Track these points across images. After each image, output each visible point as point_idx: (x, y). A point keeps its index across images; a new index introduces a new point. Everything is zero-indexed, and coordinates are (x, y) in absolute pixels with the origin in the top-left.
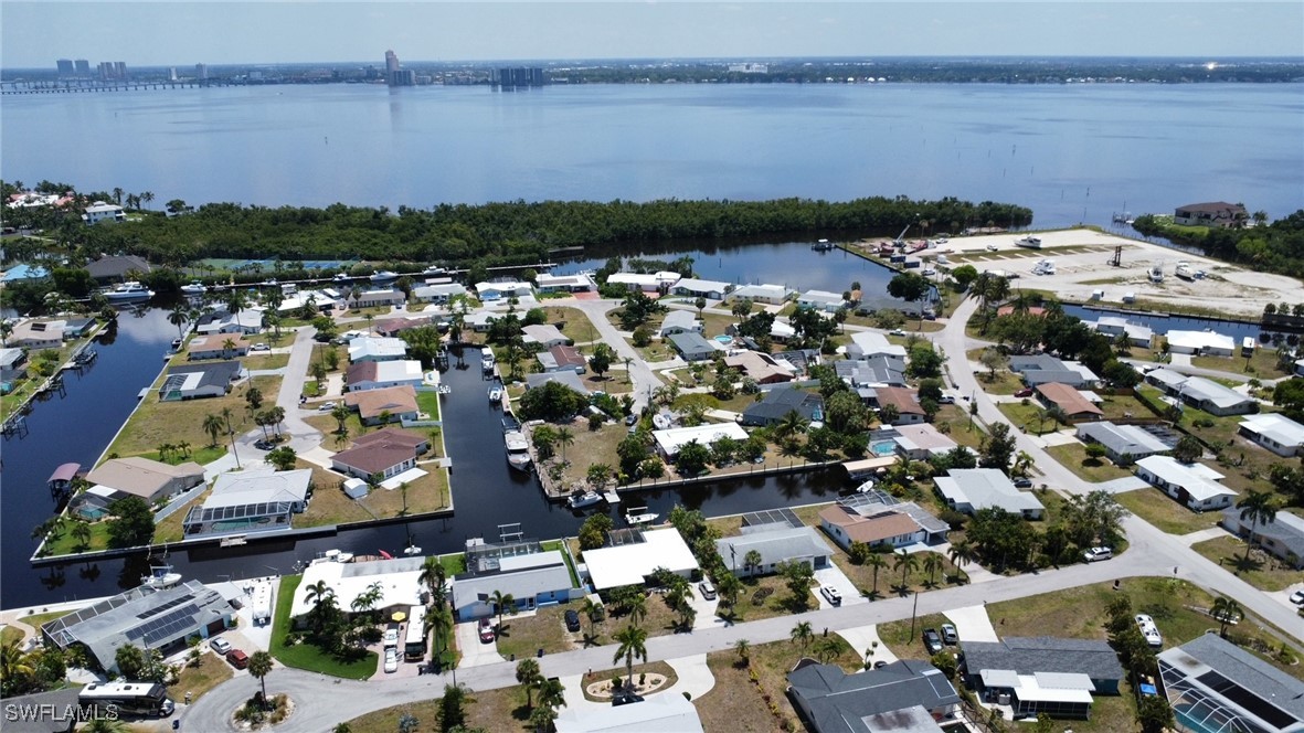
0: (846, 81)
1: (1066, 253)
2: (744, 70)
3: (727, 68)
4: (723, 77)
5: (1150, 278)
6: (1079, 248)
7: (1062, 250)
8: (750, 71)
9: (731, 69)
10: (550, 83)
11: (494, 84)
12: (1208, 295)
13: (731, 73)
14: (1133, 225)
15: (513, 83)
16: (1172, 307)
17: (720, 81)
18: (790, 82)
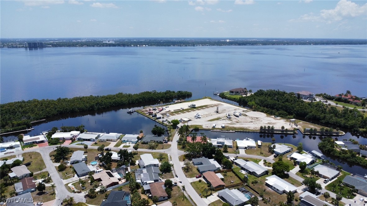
0: (137, 46)
1: (203, 109)
2: (107, 42)
3: (102, 42)
4: (101, 45)
5: (227, 117)
6: (206, 106)
7: (201, 107)
8: (109, 43)
9: (104, 42)
10: (46, 47)
11: (26, 48)
12: (244, 122)
13: (104, 43)
14: (219, 96)
15: (33, 47)
16: (235, 128)
17: (100, 46)
18: (121, 46)
